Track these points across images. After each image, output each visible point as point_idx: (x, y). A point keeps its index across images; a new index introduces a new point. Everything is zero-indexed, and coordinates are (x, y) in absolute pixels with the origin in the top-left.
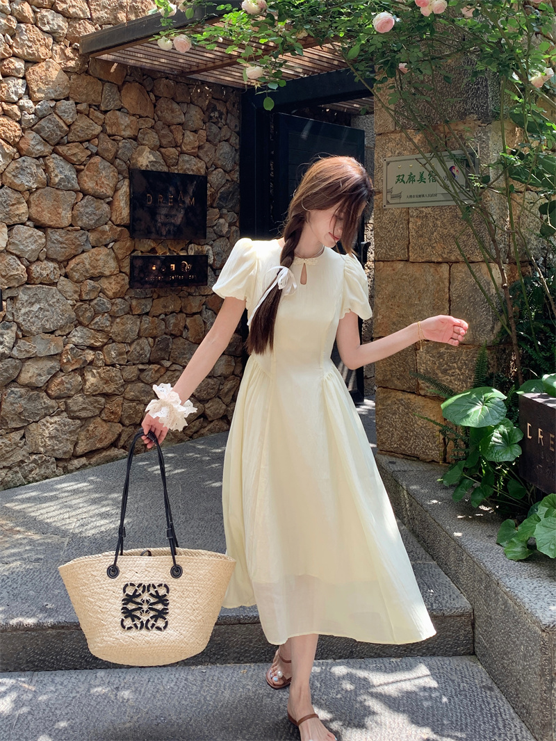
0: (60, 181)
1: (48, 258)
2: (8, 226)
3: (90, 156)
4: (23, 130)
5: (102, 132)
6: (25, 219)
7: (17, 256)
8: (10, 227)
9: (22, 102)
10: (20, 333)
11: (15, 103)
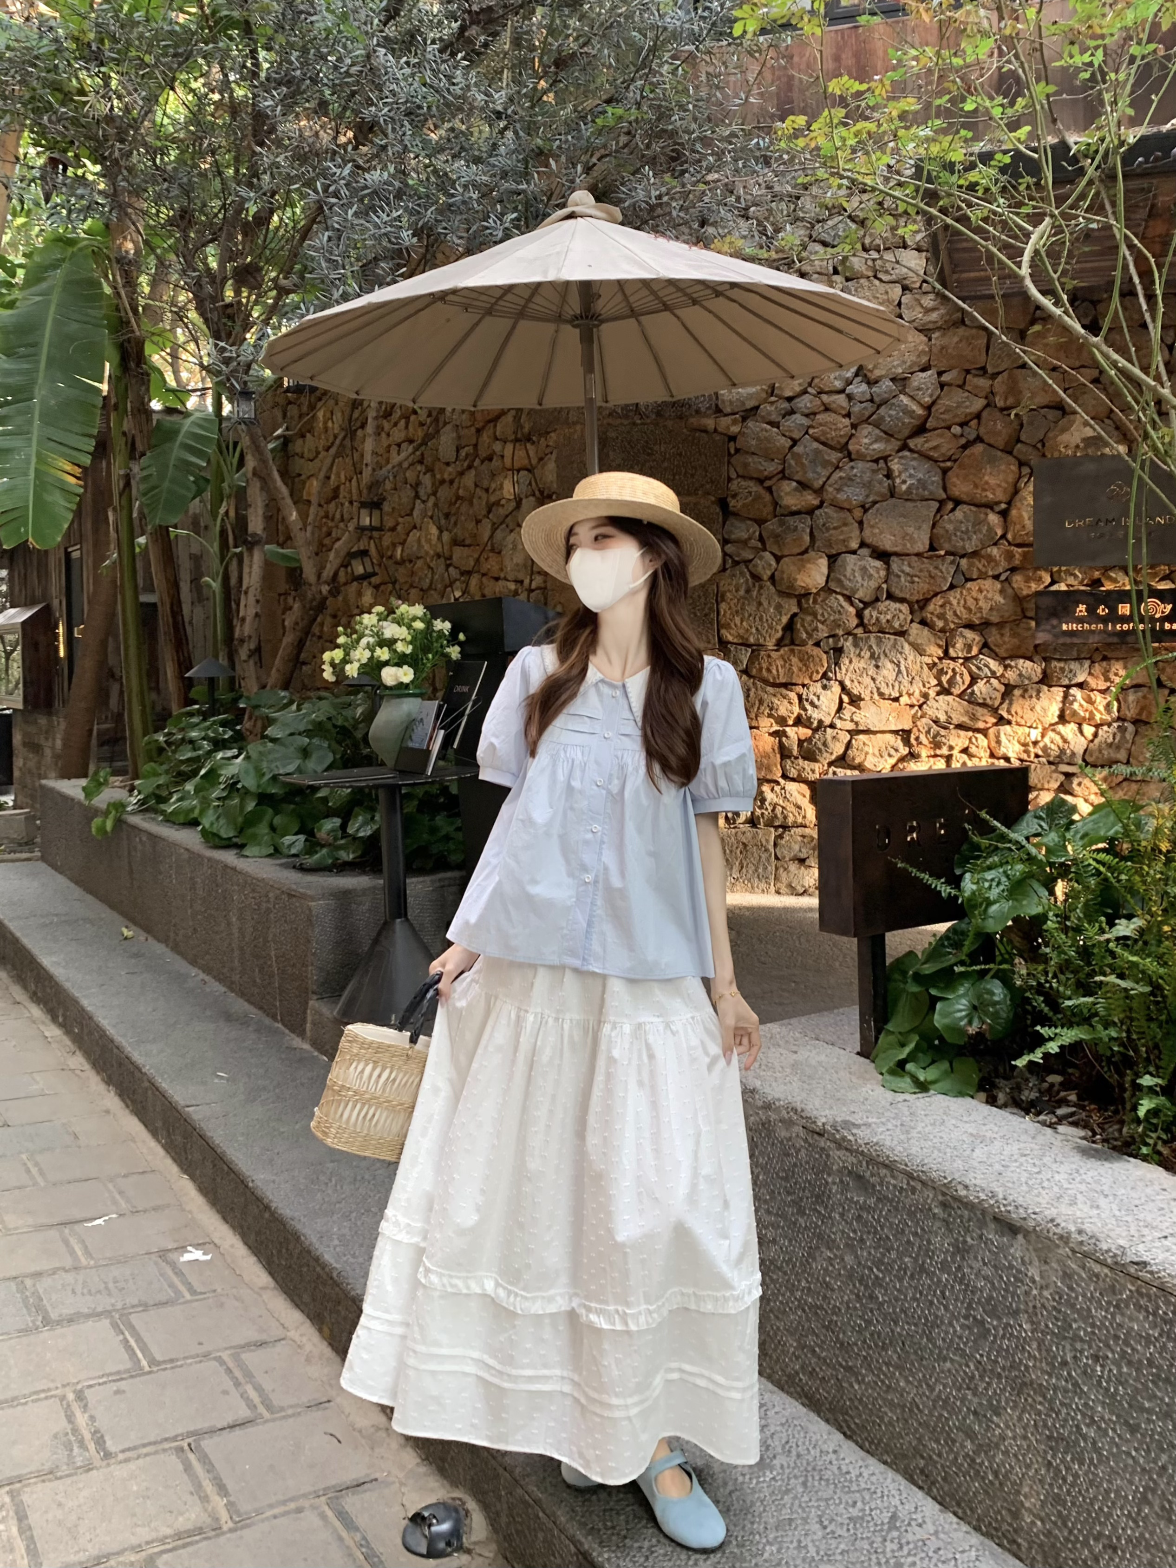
0: (909, 488)
1: (890, 597)
2: (829, 557)
3: (964, 447)
4: (854, 426)
5: (988, 405)
6: (854, 545)
7: (843, 595)
8: (833, 559)
9: (849, 389)
10: (846, 698)
11: (842, 391)
